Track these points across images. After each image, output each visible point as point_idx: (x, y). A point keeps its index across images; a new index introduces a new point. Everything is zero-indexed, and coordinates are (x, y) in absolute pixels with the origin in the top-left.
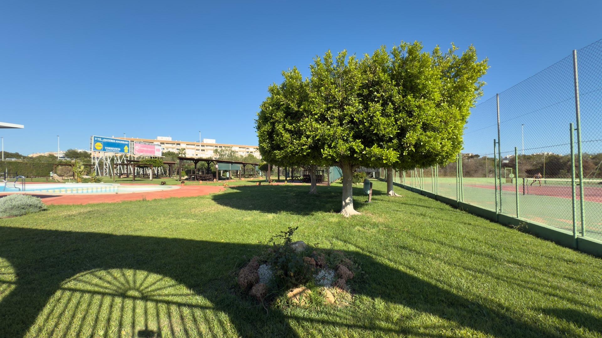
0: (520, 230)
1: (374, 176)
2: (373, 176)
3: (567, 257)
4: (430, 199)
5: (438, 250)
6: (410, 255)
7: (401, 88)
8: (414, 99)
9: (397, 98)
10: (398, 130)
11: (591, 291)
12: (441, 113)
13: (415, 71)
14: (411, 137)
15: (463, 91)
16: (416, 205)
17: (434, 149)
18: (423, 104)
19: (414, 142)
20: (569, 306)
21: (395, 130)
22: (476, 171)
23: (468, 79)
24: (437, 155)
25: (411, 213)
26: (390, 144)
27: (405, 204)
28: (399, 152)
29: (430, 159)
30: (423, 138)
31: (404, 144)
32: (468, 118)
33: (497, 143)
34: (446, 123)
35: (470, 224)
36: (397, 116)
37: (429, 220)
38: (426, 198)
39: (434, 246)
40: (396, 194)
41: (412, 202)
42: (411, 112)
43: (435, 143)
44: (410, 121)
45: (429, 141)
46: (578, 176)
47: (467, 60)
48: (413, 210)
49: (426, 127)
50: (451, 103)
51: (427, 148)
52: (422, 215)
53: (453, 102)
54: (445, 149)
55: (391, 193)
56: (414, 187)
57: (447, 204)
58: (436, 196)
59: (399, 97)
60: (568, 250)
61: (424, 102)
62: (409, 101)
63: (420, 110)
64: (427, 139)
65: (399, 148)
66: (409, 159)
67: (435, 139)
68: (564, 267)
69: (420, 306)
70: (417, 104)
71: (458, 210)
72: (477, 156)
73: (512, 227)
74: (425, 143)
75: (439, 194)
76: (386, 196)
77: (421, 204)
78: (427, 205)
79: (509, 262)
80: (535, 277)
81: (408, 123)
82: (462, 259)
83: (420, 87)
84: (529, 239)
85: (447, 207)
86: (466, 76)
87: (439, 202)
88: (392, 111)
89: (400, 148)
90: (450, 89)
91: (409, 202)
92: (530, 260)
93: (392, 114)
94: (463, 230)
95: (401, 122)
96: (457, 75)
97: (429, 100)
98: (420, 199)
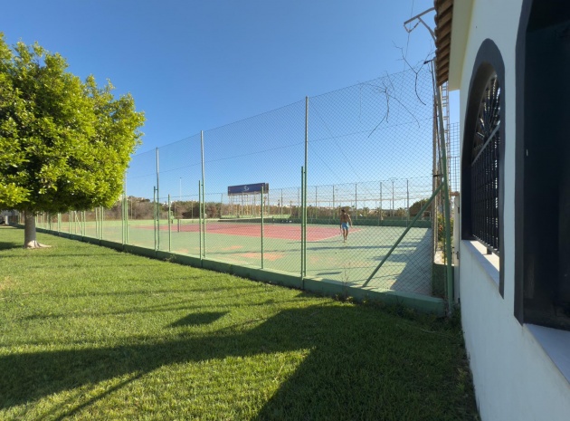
0: (171, 261)
1: (7, 222)
2: (4, 222)
3: (195, 275)
4: (93, 245)
5: (88, 302)
6: (41, 324)
7: (32, 103)
8: (54, 125)
9: (25, 115)
10: (26, 159)
11: (203, 295)
12: (96, 151)
13: (58, 91)
14: (50, 173)
15: (122, 134)
16: (71, 255)
17: (87, 190)
18: (69, 134)
19: (55, 179)
20: (189, 312)
21: (21, 157)
22: (146, 214)
23: (127, 124)
24: (92, 197)
25: (59, 267)
26: (11, 177)
27: (55, 255)
28: (30, 189)
29: (85, 201)
30: (70, 175)
31: (40, 179)
32: (128, 163)
33: (156, 189)
34: (102, 163)
35: (130, 265)
36: (25, 139)
37: (85, 270)
38: (88, 245)
39: (82, 301)
40: (41, 245)
41: (66, 252)
42: (50, 139)
43: (87, 183)
44: (49, 151)
45: (78, 181)
46: (203, 217)
47: (126, 105)
48: (64, 262)
49: (74, 163)
50: (108, 143)
51: (76, 188)
52: (76, 265)
53: (111, 143)
54: (101, 190)
55: (32, 244)
56: (73, 233)
57: (112, 248)
58: (101, 241)
59: (29, 116)
60: (197, 269)
61: (71, 132)
62: (47, 125)
63: (64, 141)
64: (77, 177)
65: (30, 183)
66: (50, 199)
67: (88, 179)
68: (192, 283)
69: (39, 391)
70: (61, 132)
71: (122, 253)
72: (148, 200)
73: (165, 261)
74: (73, 181)
75: (104, 239)
76: (22, 250)
77: (78, 252)
78: (87, 252)
79: (156, 292)
80: (173, 298)
81: (45, 153)
82: (114, 304)
83: (65, 112)
84: (176, 267)
85: (112, 251)
86: (125, 120)
87: (103, 248)
88: (15, 130)
89: (32, 183)
90: (107, 128)
91: (61, 252)
92: (172, 285)
93: (16, 135)
94: (123, 273)
95: (32, 150)
96: (115, 117)
97: (79, 131)
98: (78, 247)
